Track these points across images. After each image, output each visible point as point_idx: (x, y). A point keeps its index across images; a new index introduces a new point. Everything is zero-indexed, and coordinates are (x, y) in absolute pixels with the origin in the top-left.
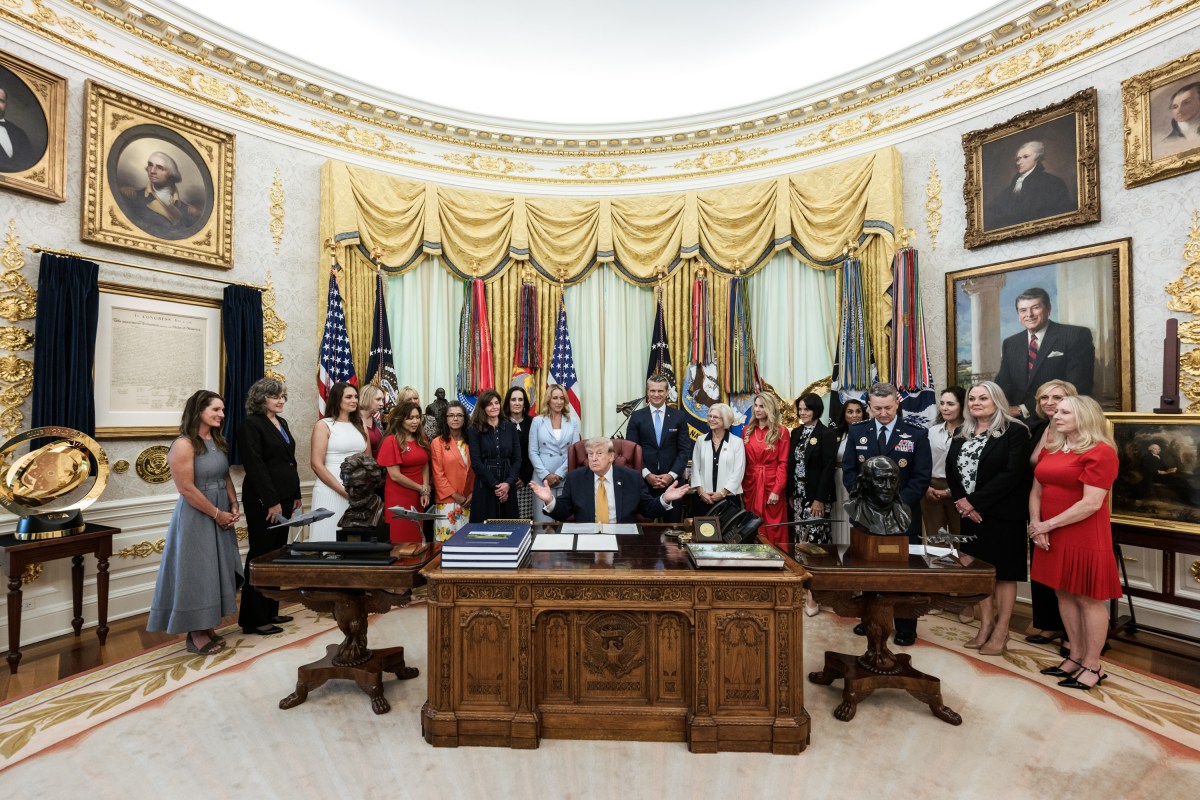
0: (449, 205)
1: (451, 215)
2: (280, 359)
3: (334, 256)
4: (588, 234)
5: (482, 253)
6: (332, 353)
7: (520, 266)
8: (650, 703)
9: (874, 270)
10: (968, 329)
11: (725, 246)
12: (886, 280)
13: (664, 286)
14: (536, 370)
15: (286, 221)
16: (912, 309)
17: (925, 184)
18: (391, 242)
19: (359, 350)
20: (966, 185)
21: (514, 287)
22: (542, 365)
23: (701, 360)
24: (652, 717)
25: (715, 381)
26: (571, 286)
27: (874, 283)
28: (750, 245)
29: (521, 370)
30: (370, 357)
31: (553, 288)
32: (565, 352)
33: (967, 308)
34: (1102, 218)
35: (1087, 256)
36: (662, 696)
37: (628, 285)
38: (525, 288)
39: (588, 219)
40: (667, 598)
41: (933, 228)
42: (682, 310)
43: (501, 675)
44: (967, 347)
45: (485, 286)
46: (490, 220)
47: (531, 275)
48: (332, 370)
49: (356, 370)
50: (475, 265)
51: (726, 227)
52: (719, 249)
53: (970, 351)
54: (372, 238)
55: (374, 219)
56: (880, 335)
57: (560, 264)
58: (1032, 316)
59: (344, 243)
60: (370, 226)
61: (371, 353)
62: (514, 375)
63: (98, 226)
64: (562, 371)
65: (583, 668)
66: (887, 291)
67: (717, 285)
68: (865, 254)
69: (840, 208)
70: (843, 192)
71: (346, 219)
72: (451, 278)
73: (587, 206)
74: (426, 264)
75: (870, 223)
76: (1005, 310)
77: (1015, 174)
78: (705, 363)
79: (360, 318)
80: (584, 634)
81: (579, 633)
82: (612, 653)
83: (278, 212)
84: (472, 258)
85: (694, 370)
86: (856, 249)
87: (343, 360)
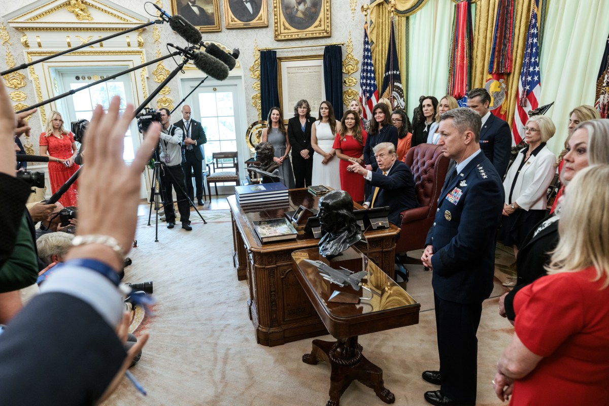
22: (513, 70)
61: (384, 76)
63: (279, 32)
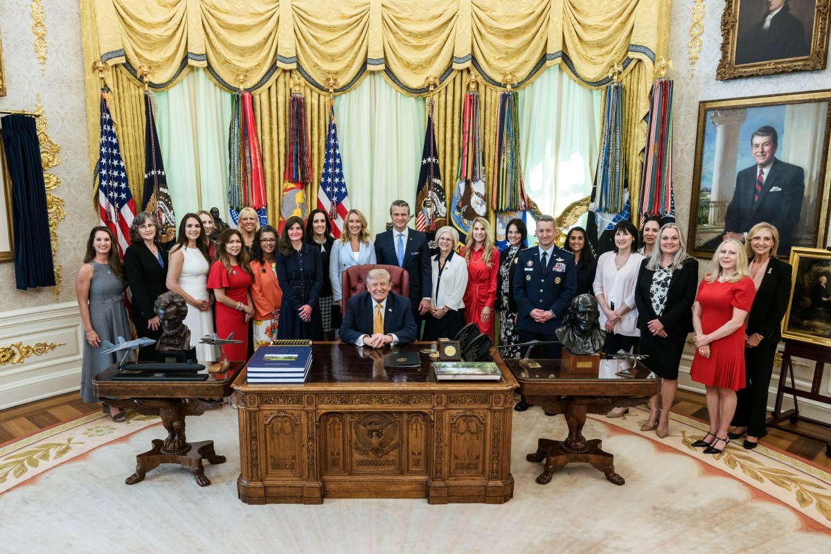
0: (212, 11)
1: (214, 22)
2: (57, 183)
3: (103, 78)
4: (358, 39)
5: (247, 63)
6: (109, 178)
7: (288, 74)
8: (402, 473)
9: (635, 95)
10: (712, 159)
11: (497, 57)
12: (643, 107)
13: (436, 98)
14: (306, 184)
15: (49, 39)
16: (663, 139)
17: (691, 7)
18: (155, 57)
19: (132, 172)
20: (724, 15)
21: (282, 98)
22: (313, 179)
23: (469, 177)
24: (403, 483)
25: (482, 197)
26: (340, 95)
27: (634, 108)
28: (522, 58)
29: (292, 185)
30: (146, 180)
31: (322, 97)
32: (335, 166)
33: (713, 138)
34: (827, 66)
35: (810, 101)
36: (411, 469)
37: (399, 94)
38: (294, 100)
39: (358, 22)
40: (414, 402)
41: (694, 55)
42: (453, 123)
43: (295, 456)
44: (709, 176)
45: (252, 97)
46: (255, 26)
47: (299, 85)
48: (111, 195)
49: (132, 192)
50: (242, 77)
51: (499, 37)
52: (492, 61)
53: (711, 180)
54: (137, 54)
55: (137, 33)
56: (635, 160)
57: (329, 73)
58: (762, 152)
59: (111, 63)
60: (133, 40)
61: (146, 176)
62: (286, 190)
64: (333, 185)
65: (354, 451)
66: (644, 118)
67: (488, 99)
68: (629, 77)
69: (609, 27)
70: (613, 9)
71: (111, 37)
72: (218, 90)
73: (356, 7)
74: (191, 74)
75: (635, 48)
76: (742, 144)
77: (764, 10)
78: (474, 179)
79: (131, 139)
80: (355, 427)
81: (351, 429)
82: (375, 441)
83: (40, 30)
84: (239, 69)
85: (462, 186)
86: (620, 73)
87: (119, 184)
